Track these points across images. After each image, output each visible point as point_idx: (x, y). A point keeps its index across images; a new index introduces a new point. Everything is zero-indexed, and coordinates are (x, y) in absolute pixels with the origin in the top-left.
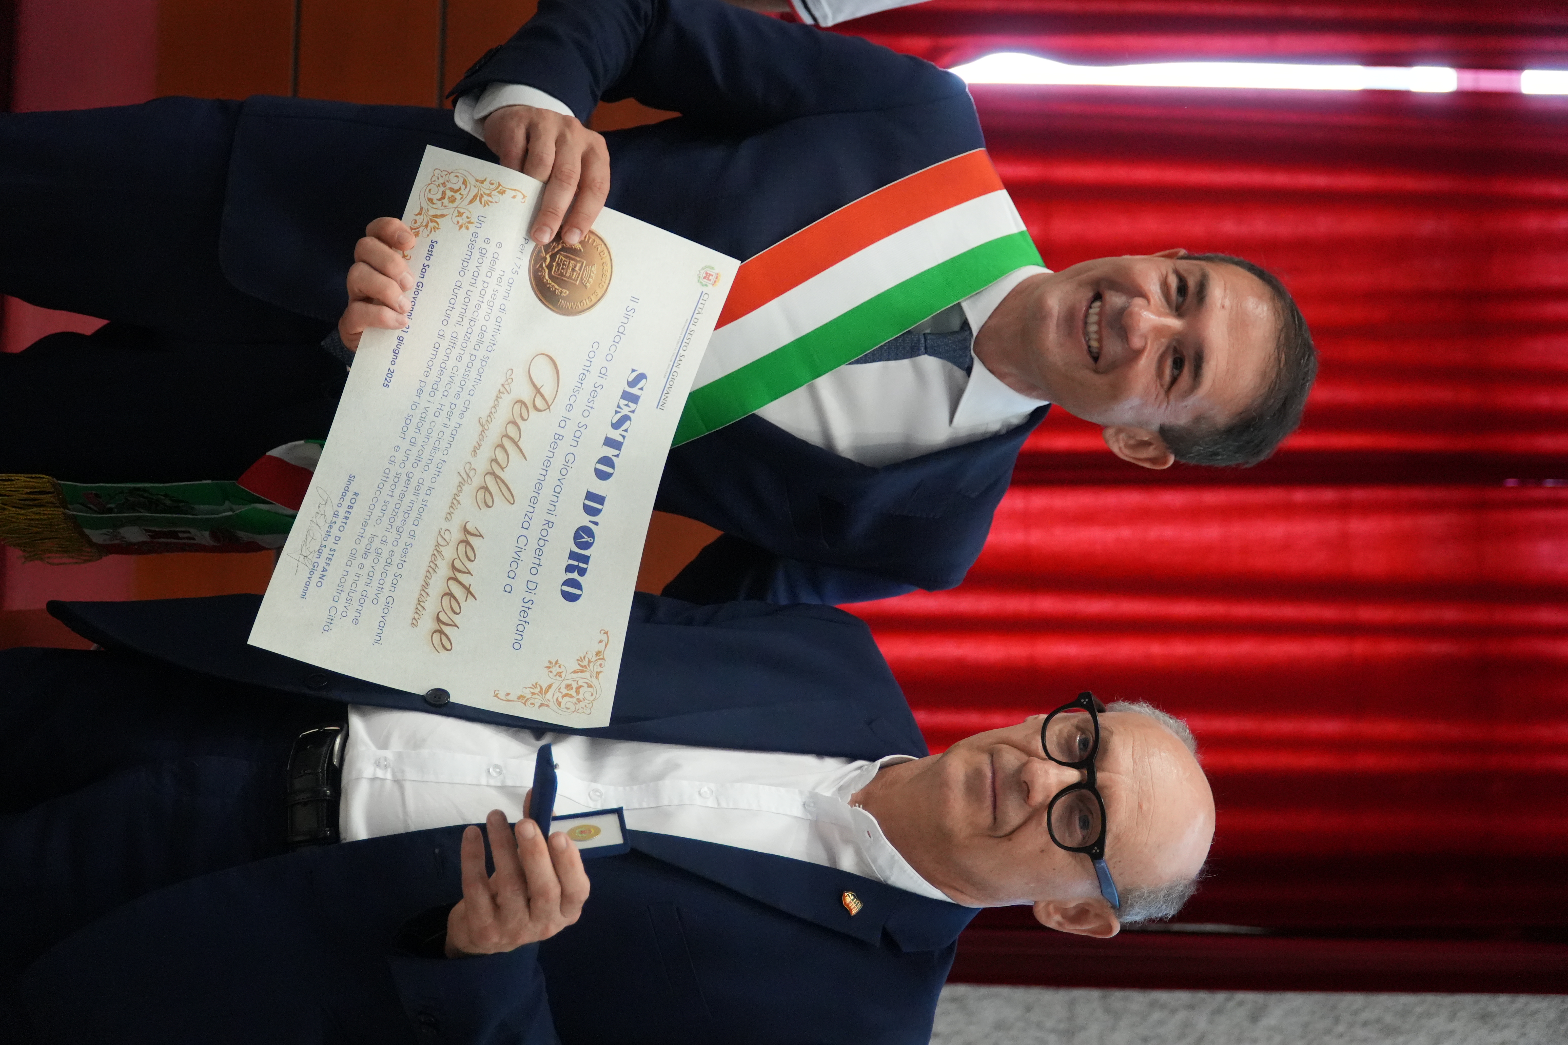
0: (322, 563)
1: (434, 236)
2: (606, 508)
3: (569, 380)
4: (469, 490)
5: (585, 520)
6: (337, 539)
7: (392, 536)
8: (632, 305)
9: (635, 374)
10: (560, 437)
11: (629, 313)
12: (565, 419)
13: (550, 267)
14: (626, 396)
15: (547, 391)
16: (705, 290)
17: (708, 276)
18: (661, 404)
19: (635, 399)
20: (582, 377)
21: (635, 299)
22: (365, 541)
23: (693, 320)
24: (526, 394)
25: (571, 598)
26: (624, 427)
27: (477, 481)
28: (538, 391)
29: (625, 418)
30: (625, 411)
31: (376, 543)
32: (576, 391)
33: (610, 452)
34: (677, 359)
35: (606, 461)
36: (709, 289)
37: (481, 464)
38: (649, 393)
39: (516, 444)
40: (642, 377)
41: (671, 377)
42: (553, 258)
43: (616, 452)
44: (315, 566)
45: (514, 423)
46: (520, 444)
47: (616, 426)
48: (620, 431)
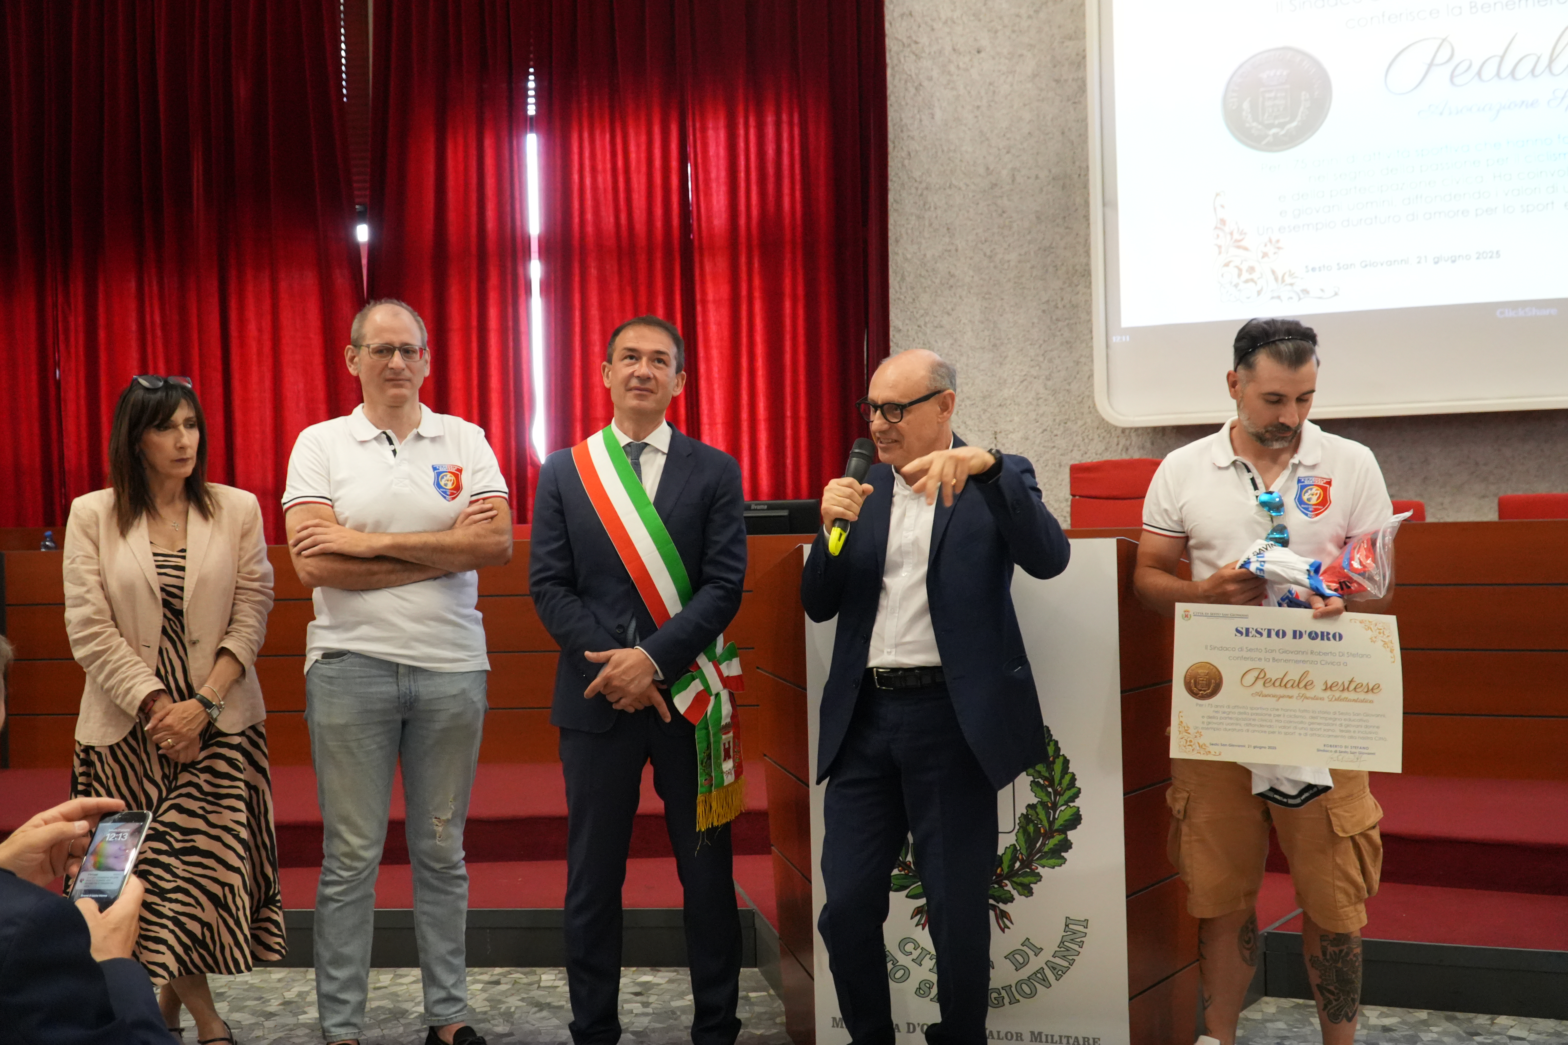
0: (1358, 750)
1: (1208, 744)
2: (1297, 628)
3: (1249, 665)
4: (1309, 694)
5: (1306, 637)
6: (1346, 747)
7: (1338, 722)
8: (1209, 648)
9: (1238, 634)
10: (1274, 659)
11: (1213, 648)
12: (1265, 660)
13: (1205, 691)
14: (1247, 635)
15: (1256, 673)
16: (1192, 614)
17: (1186, 616)
18: (1245, 617)
19: (1247, 630)
20: (1246, 659)
21: (1206, 647)
22: (1344, 734)
23: (1206, 615)
24: (1260, 683)
25: (1341, 637)
26: (1261, 631)
27: (1303, 691)
28: (1257, 678)
29: (1257, 631)
30: (1254, 632)
31: (1343, 728)
32: (1252, 659)
33: (1273, 634)
34: (1225, 616)
35: (1277, 634)
36: (1191, 613)
37: (1295, 692)
38: (1243, 624)
39: (1282, 679)
40: (1237, 630)
41: (1233, 616)
42: (1201, 690)
43: (1272, 631)
44: (1360, 753)
45: (1274, 684)
46: (1282, 677)
47: (1261, 634)
48: (1262, 632)
